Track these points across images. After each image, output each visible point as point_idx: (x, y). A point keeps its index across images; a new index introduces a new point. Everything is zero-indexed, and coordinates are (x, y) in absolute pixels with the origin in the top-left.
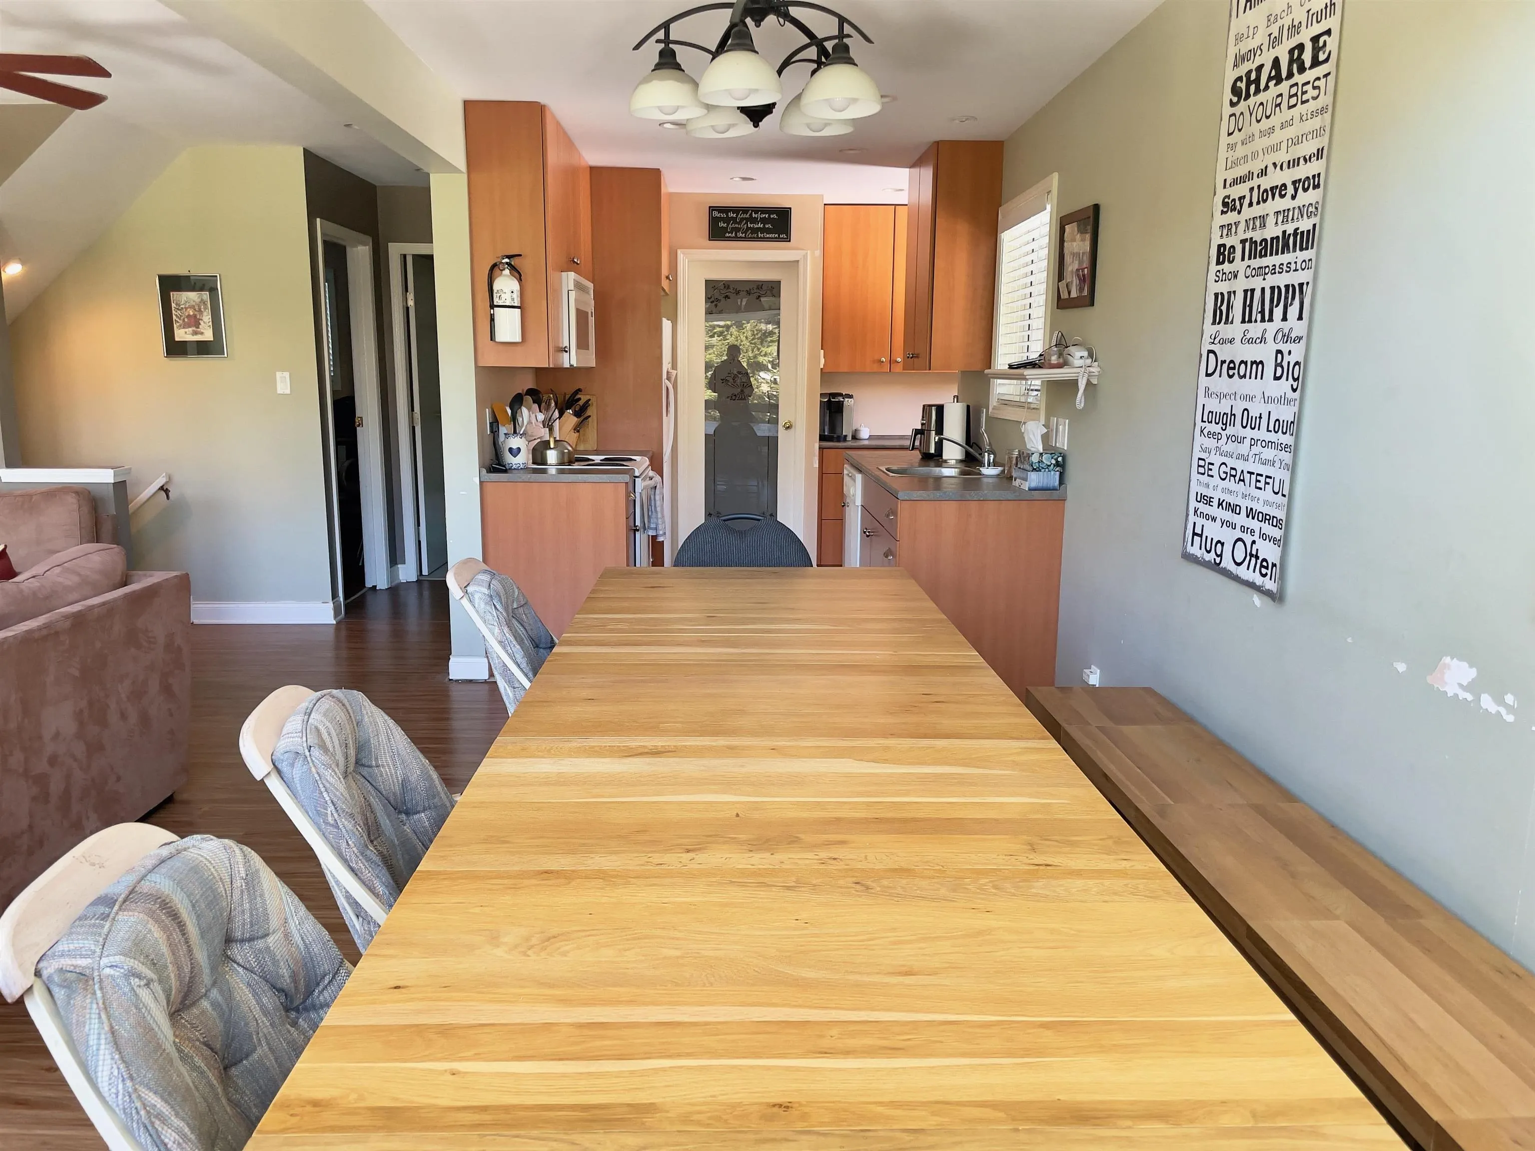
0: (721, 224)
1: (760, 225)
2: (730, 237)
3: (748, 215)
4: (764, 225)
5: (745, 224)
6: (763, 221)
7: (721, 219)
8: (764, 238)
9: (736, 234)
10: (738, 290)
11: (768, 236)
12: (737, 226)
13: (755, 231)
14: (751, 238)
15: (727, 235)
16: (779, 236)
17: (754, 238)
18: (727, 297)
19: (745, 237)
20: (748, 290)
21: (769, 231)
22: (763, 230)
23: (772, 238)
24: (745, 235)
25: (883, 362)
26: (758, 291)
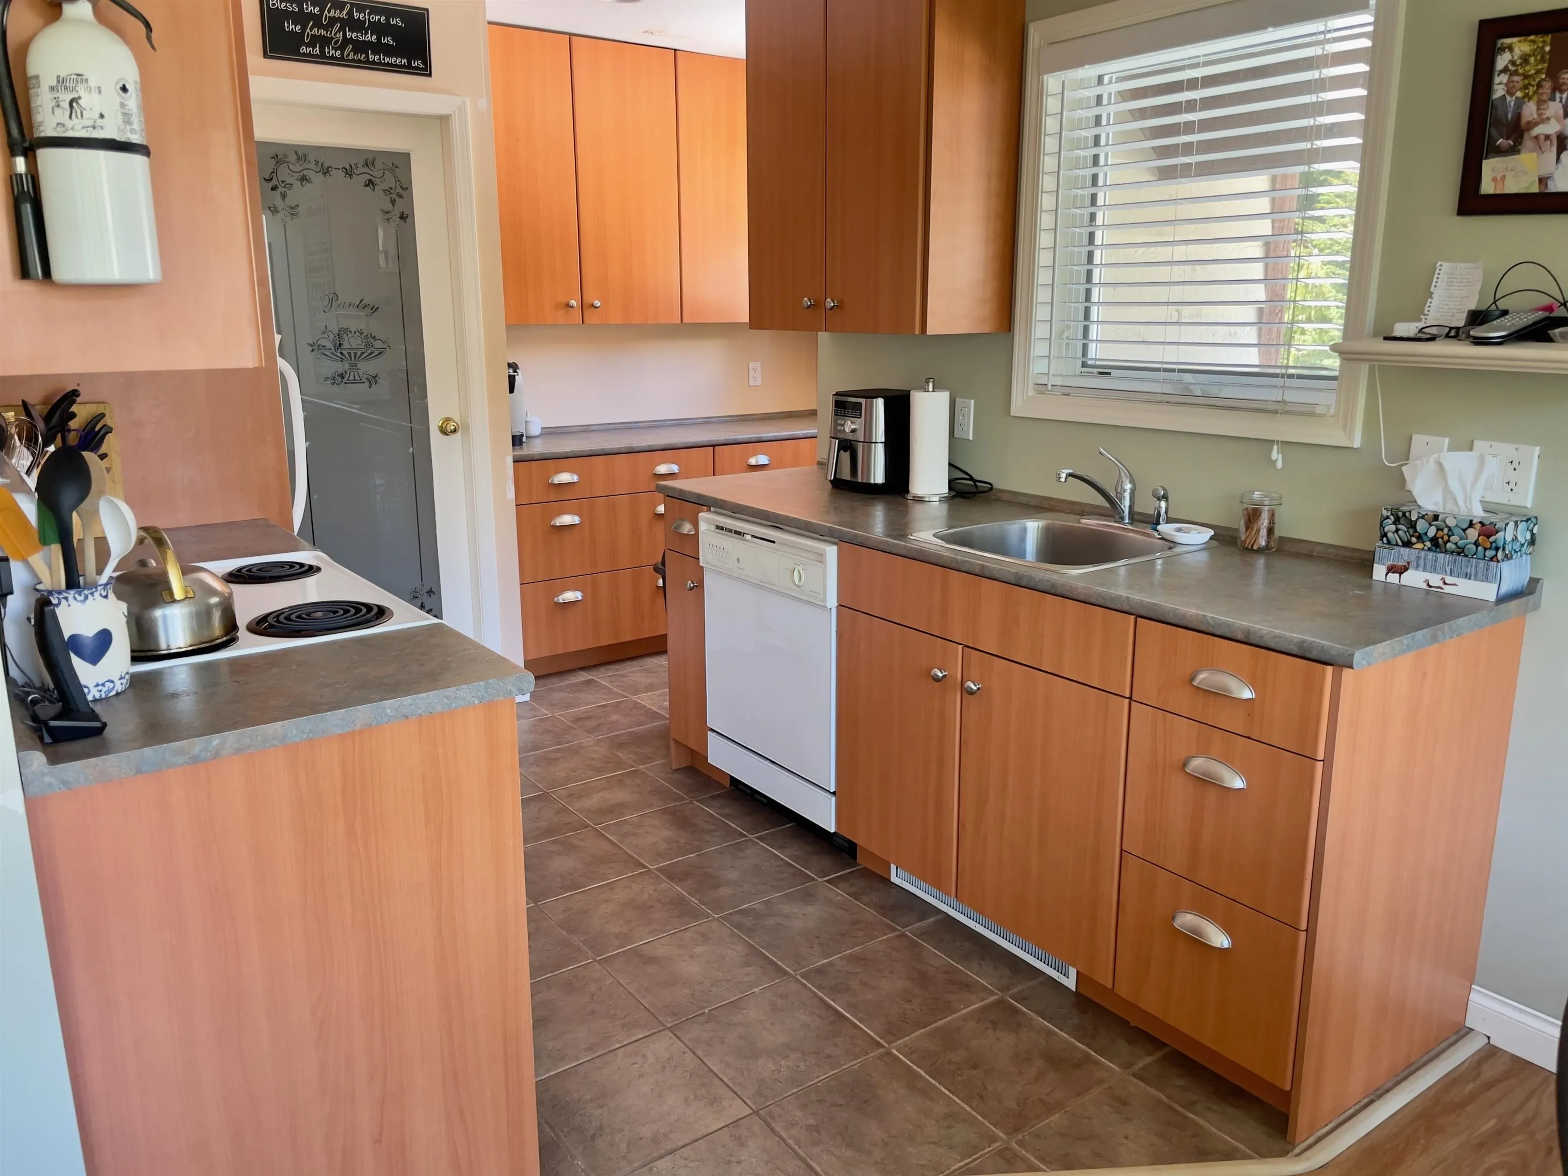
0: (289, 26)
1: (371, 38)
2: (310, 55)
3: (345, 12)
4: (379, 39)
5: (339, 31)
6: (376, 28)
7: (287, 15)
8: (380, 63)
9: (322, 50)
10: (326, 165)
11: (387, 60)
12: (323, 32)
13: (360, 47)
14: (353, 60)
15: (303, 49)
16: (409, 62)
17: (360, 61)
18: (304, 179)
19: (342, 59)
20: (348, 167)
21: (388, 51)
22: (377, 48)
23: (396, 66)
24: (342, 54)
25: (572, 307)
26: (368, 170)
